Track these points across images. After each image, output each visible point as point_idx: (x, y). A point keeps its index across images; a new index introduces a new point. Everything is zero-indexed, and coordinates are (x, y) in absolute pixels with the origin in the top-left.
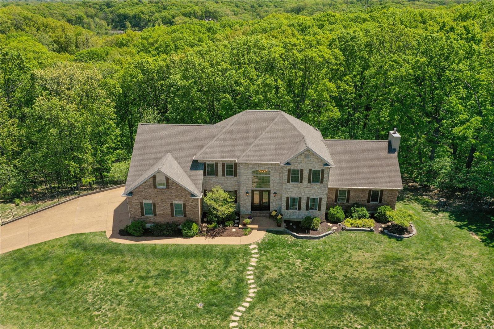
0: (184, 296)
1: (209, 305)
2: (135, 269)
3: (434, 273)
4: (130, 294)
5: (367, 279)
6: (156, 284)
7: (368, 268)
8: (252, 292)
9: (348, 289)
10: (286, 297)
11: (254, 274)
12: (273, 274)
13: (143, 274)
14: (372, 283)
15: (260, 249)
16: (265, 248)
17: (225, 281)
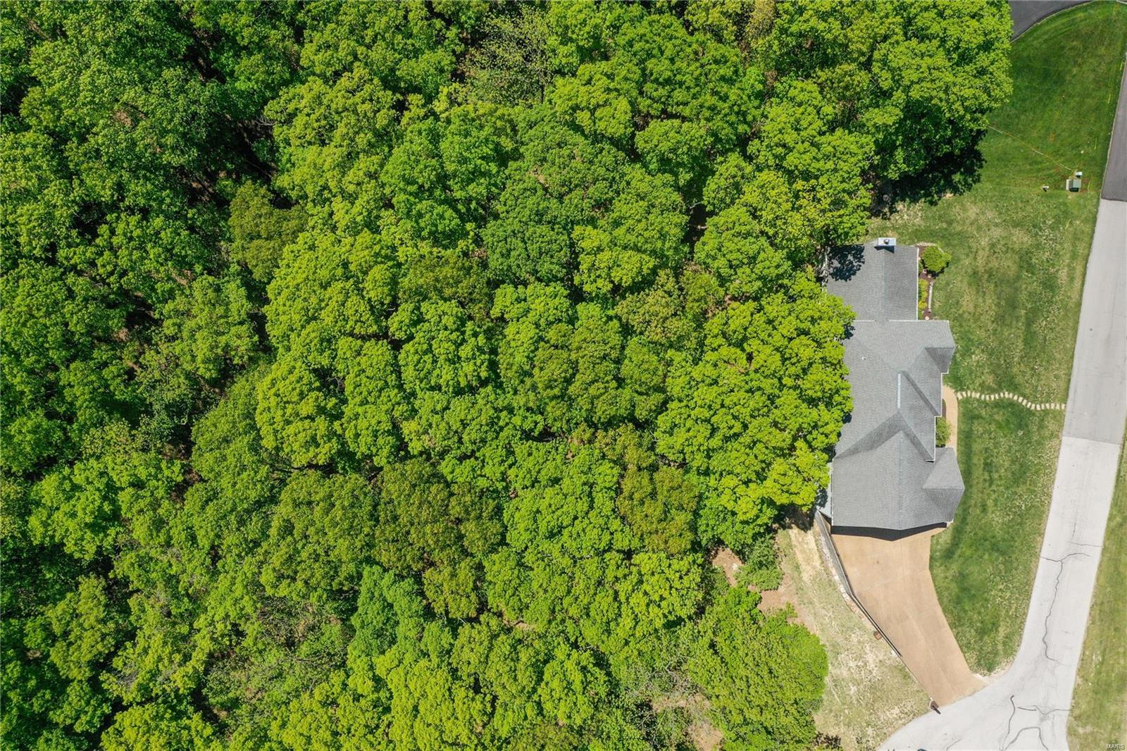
0: (1010, 447)
1: (1020, 427)
2: (982, 493)
3: (995, 252)
4: (1007, 488)
5: (998, 305)
6: (997, 472)
7: (984, 301)
8: (1007, 395)
9: (1008, 321)
10: (1015, 370)
11: (989, 394)
12: (990, 380)
13: (987, 484)
14: (1003, 303)
15: (962, 390)
16: (961, 385)
17: (996, 417)
